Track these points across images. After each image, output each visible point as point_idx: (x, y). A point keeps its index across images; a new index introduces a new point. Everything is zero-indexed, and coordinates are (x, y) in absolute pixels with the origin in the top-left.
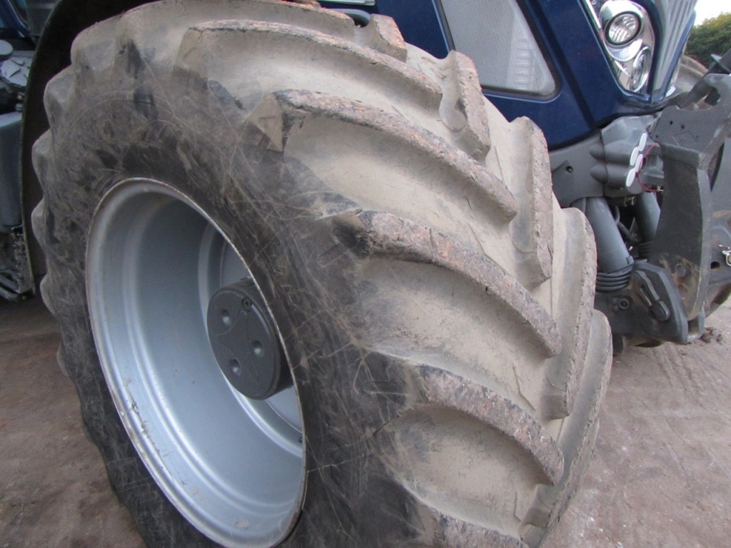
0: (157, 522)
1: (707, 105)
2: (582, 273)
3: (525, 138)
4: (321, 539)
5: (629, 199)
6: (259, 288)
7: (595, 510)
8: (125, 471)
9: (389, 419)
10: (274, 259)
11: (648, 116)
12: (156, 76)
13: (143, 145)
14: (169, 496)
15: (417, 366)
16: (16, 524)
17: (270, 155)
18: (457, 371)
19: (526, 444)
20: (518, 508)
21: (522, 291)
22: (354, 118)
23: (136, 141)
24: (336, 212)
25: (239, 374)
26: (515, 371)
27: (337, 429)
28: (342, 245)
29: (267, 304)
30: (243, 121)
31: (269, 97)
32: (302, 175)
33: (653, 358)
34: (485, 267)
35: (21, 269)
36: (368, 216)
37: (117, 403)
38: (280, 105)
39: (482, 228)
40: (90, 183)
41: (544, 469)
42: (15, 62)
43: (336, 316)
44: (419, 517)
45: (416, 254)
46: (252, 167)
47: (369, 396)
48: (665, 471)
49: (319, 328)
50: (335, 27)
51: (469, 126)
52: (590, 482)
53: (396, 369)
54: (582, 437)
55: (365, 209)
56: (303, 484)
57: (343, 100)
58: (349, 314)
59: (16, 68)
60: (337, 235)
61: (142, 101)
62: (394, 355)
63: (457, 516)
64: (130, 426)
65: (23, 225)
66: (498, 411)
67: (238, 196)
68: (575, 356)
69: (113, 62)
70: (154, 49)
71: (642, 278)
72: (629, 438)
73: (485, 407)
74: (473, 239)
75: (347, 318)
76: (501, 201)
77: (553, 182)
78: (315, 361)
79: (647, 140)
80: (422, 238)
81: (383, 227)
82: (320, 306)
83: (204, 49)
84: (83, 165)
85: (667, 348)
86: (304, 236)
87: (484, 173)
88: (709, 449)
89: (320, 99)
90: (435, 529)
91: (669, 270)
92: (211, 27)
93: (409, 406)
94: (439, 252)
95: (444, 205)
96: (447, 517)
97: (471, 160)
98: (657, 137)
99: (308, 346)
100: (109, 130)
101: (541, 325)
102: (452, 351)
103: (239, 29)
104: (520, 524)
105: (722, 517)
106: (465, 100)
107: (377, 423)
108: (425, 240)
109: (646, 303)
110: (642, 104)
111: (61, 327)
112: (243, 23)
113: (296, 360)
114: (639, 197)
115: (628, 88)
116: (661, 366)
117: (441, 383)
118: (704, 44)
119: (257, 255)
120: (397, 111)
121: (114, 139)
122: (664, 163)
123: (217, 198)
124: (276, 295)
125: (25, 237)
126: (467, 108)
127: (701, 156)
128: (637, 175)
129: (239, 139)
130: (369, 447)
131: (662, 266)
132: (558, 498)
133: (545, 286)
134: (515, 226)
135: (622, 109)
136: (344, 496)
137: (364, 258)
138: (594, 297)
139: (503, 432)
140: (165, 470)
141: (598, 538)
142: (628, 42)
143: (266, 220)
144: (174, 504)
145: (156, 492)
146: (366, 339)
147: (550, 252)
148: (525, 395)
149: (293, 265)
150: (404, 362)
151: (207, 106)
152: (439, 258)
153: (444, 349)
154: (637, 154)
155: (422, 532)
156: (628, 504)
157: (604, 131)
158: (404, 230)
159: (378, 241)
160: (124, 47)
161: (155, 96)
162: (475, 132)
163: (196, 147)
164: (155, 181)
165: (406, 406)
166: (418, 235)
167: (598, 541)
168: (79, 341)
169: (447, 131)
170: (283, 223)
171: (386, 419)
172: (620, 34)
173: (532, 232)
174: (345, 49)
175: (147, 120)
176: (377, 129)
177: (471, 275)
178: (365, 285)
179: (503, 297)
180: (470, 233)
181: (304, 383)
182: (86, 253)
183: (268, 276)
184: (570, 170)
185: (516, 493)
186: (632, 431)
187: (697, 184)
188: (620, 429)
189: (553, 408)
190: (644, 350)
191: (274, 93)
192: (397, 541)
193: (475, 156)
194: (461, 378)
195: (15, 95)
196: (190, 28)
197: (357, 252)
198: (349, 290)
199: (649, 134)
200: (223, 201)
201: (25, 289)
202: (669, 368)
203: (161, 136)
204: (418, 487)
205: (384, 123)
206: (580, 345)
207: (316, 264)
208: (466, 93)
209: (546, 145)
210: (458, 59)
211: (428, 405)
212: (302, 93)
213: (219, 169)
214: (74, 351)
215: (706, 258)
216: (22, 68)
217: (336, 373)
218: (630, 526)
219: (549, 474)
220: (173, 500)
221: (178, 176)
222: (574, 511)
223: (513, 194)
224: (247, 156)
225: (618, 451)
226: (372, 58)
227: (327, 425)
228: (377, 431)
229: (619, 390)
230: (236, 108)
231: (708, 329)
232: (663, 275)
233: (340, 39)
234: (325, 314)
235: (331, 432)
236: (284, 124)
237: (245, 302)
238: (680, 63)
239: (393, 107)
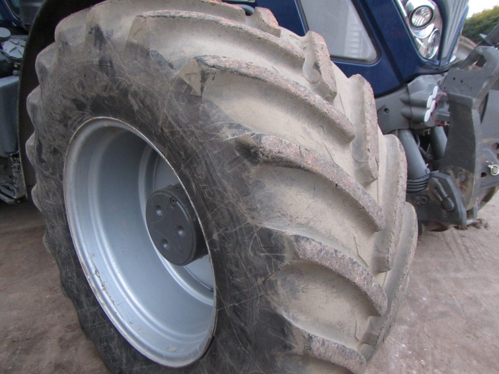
0: (113, 349)
1: (477, 67)
2: (398, 177)
3: (359, 87)
4: (227, 355)
5: (427, 130)
6: (184, 188)
7: (406, 340)
8: (91, 316)
9: (274, 272)
10: (195, 168)
11: (438, 75)
12: (114, 48)
13: (105, 94)
14: (122, 332)
15: (292, 236)
16: (16, 354)
17: (192, 98)
18: (318, 239)
19: (363, 288)
20: (358, 332)
21: (359, 187)
22: (248, 74)
23: (100, 92)
24: (237, 135)
25: (168, 249)
26: (355, 240)
27: (238, 280)
28: (241, 157)
29: (189, 199)
30: (174, 77)
31: (192, 60)
32: (214, 111)
33: (443, 239)
34: (335, 171)
35: (17, 182)
36: (259, 137)
37: (85, 270)
38: (200, 66)
39: (332, 146)
40: (67, 122)
41: (375, 305)
42: (12, 42)
43: (237, 204)
44: (294, 336)
45: (291, 162)
46: (181, 107)
47: (260, 256)
48: (452, 313)
49: (226, 214)
50: (233, 15)
51: (323, 80)
52: (402, 321)
53: (278, 238)
54: (399, 285)
55: (258, 133)
56: (214, 318)
57: (240, 62)
58: (246, 203)
59: (13, 46)
60: (238, 151)
61: (104, 65)
62: (277, 229)
63: (318, 334)
64: (94, 285)
65: (19, 151)
66: (345, 265)
67: (171, 126)
68: (394, 231)
69: (84, 40)
70: (113, 31)
71: (436, 183)
72: (428, 292)
73: (337, 262)
74: (327, 154)
75: (245, 206)
76: (344, 128)
77: (378, 117)
78: (223, 234)
79: (438, 91)
80: (294, 151)
81: (269, 144)
82: (226, 198)
83: (147, 29)
84: (63, 109)
85: (451, 232)
86: (215, 152)
87: (333, 110)
88: (481, 299)
89: (226, 61)
90: (304, 343)
91: (454, 177)
92: (152, 15)
93: (287, 262)
94: (305, 161)
95: (308, 131)
96: (312, 335)
97: (325, 102)
98: (445, 88)
99: (218, 225)
100: (81, 85)
101: (371, 210)
102: (314, 226)
103: (170, 16)
104: (359, 343)
105: (490, 343)
106: (319, 62)
107: (265, 275)
108: (296, 153)
109: (438, 199)
110: (434, 67)
111: (46, 220)
112: (173, 12)
113: (209, 235)
114: (432, 129)
115: (425, 56)
116: (448, 244)
117: (308, 247)
118: (473, 30)
119: (183, 166)
120: (275, 69)
121: (84, 91)
122: (450, 106)
123: (156, 128)
124: (196, 192)
125: (20, 161)
126: (321, 68)
127: (474, 100)
128: (432, 114)
129: (171, 89)
130: (260, 290)
131: (449, 174)
132: (383, 326)
133: (374, 184)
134: (354, 145)
135: (422, 70)
136: (243, 325)
137: (256, 165)
138: (405, 192)
139: (348, 279)
140: (118, 314)
141: (407, 357)
142: (425, 26)
143: (190, 142)
144: (125, 337)
145: (112, 330)
146: (258, 219)
147: (377, 162)
148: (361, 256)
149: (209, 171)
150: (283, 233)
151: (150, 67)
152: (305, 164)
153: (309, 225)
154: (432, 99)
155: (296, 346)
156: (427, 335)
157: (409, 85)
158: (282, 146)
159: (266, 154)
160: (92, 29)
161: (114, 62)
162: (327, 83)
163: (142, 95)
164: (113, 119)
165: (285, 262)
166: (292, 150)
167: (408, 359)
168: (59, 229)
169: (308, 83)
170: (201, 144)
171: (271, 272)
172: (420, 20)
173: (365, 149)
174: (240, 29)
175: (108, 78)
176: (263, 81)
177: (326, 176)
178: (257, 183)
179: (347, 191)
180: (325, 149)
181: (215, 250)
182: (64, 170)
183: (191, 179)
184: (387, 111)
185: (356, 321)
186: (429, 287)
187: (472, 119)
188: (421, 286)
189: (380, 266)
190: (436, 233)
191: (195, 58)
192: (279, 353)
193: (327, 99)
194: (320, 243)
195: (12, 64)
196: (138, 16)
197: (251, 161)
198: (246, 186)
199: (440, 86)
200: (159, 130)
201: (20, 195)
202: (453, 246)
203: (117, 88)
204: (293, 316)
205: (268, 77)
206: (397, 223)
207: (224, 170)
208: (320, 58)
209: (373, 93)
210: (314, 36)
211: (300, 261)
212: (214, 57)
213: (158, 109)
214: (56, 235)
215: (478, 169)
216: (17, 46)
217: (237, 242)
218: (429, 350)
219: (378, 309)
220: (124, 335)
221: (129, 115)
222: (391, 340)
223: (352, 124)
224: (177, 100)
225: (420, 300)
226: (258, 35)
227: (231, 278)
228: (265, 280)
229: (420, 261)
230: (169, 68)
231: (479, 220)
232: (449, 180)
233: (237, 23)
234: (230, 203)
235: (234, 282)
236: (202, 77)
237: (172, 200)
238: (458, 42)
239: (272, 67)
